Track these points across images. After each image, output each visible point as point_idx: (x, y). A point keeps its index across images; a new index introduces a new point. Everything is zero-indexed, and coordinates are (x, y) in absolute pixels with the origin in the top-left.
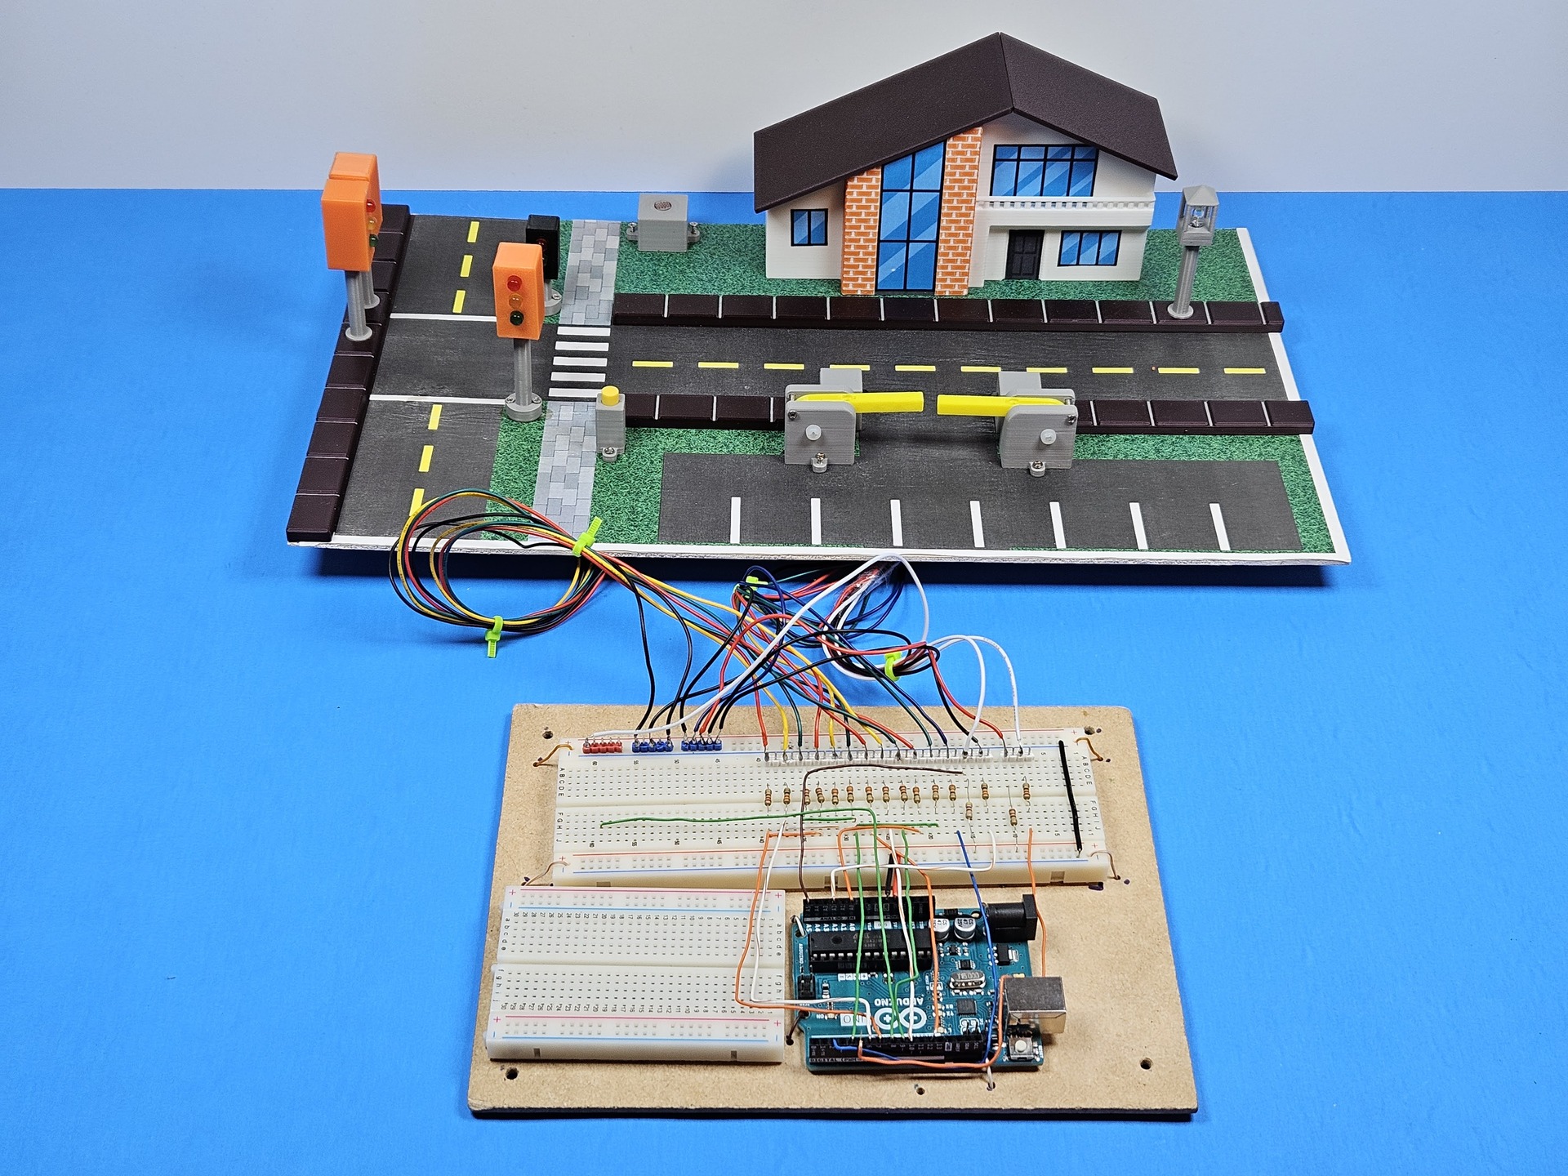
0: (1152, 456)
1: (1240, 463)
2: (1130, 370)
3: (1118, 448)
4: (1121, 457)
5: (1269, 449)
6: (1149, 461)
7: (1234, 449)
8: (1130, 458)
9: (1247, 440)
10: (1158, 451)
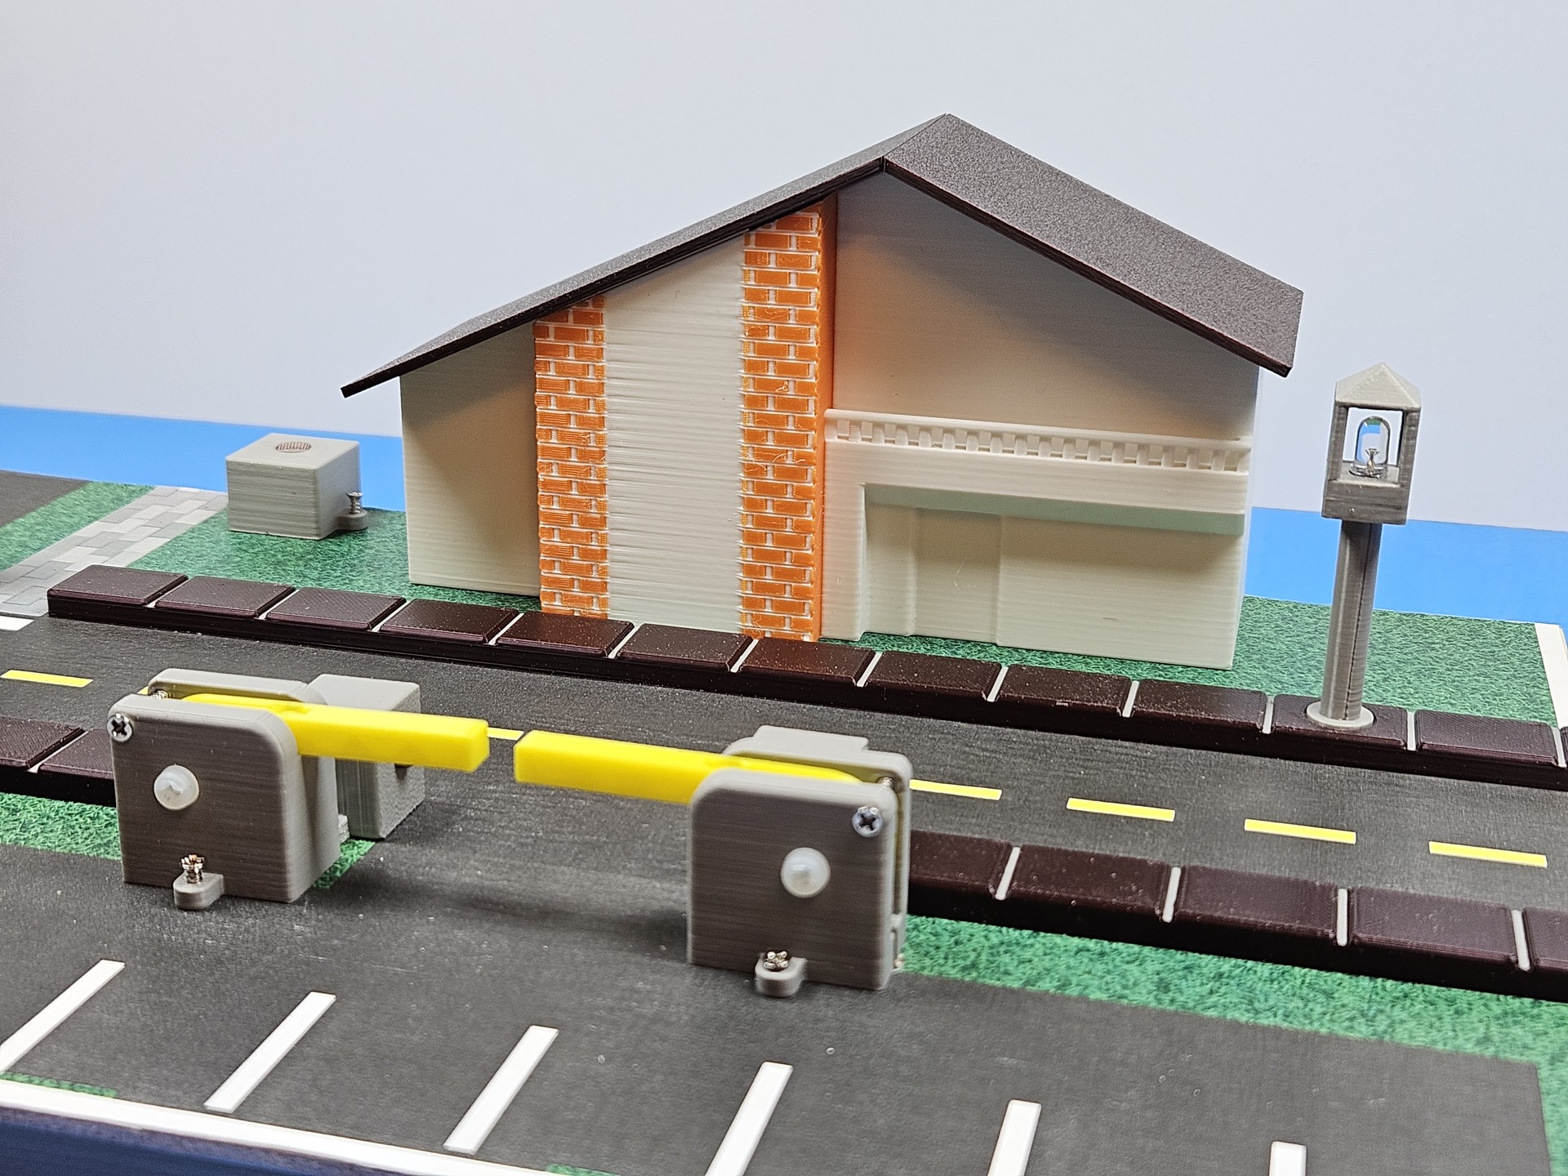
0: (1143, 996)
1: (1411, 1053)
2: (1168, 815)
3: (1047, 964)
4: (1047, 985)
5: (1517, 1031)
6: (1123, 1008)
7: (1404, 1015)
8: (1073, 991)
9: (1451, 1002)
10: (1163, 986)
